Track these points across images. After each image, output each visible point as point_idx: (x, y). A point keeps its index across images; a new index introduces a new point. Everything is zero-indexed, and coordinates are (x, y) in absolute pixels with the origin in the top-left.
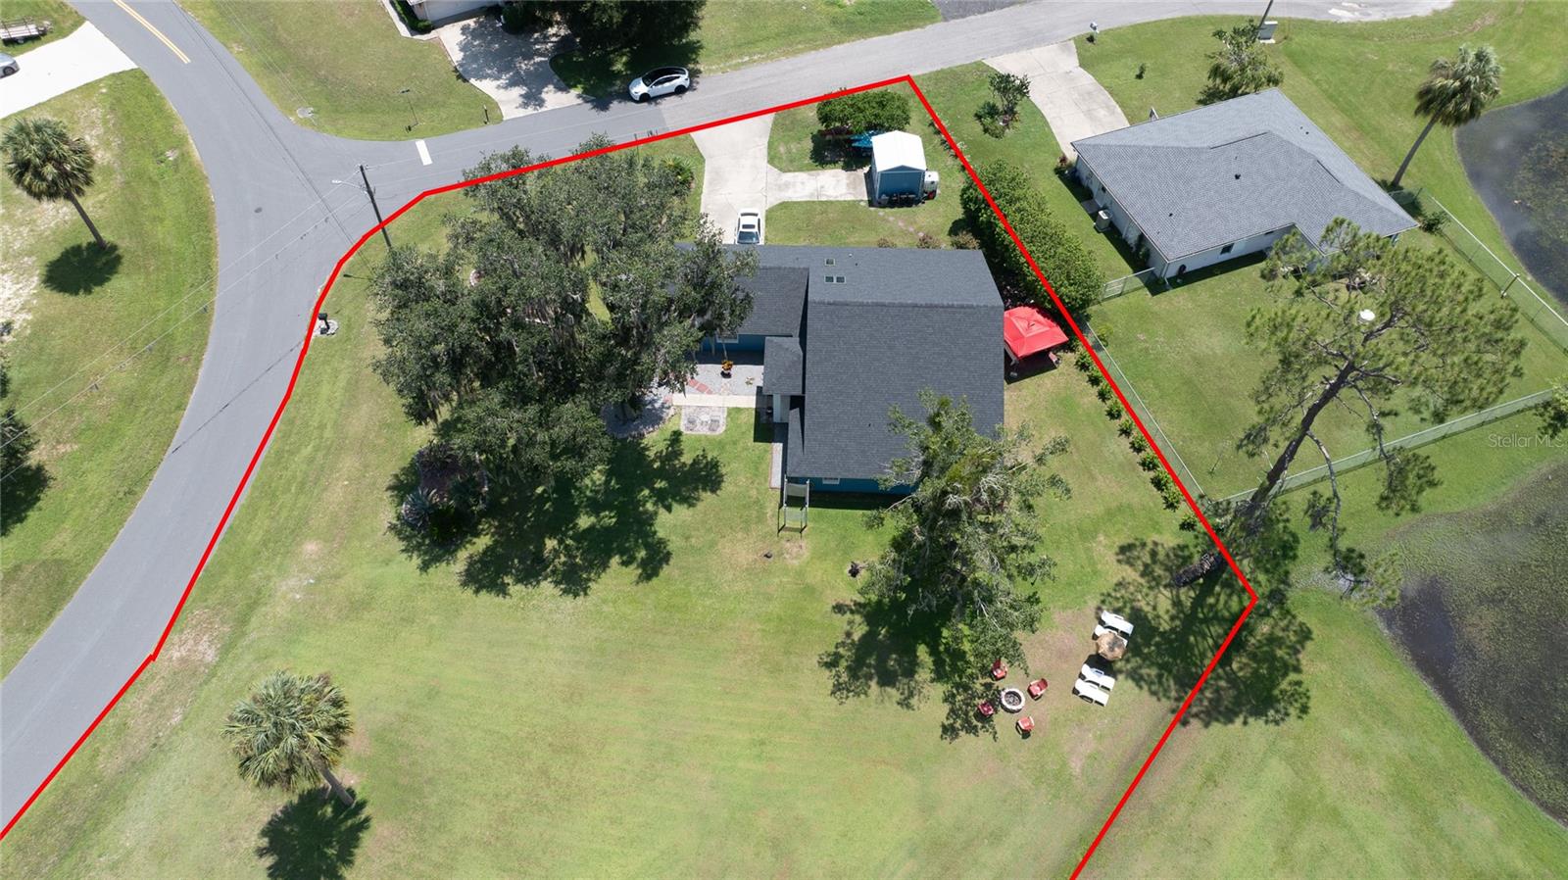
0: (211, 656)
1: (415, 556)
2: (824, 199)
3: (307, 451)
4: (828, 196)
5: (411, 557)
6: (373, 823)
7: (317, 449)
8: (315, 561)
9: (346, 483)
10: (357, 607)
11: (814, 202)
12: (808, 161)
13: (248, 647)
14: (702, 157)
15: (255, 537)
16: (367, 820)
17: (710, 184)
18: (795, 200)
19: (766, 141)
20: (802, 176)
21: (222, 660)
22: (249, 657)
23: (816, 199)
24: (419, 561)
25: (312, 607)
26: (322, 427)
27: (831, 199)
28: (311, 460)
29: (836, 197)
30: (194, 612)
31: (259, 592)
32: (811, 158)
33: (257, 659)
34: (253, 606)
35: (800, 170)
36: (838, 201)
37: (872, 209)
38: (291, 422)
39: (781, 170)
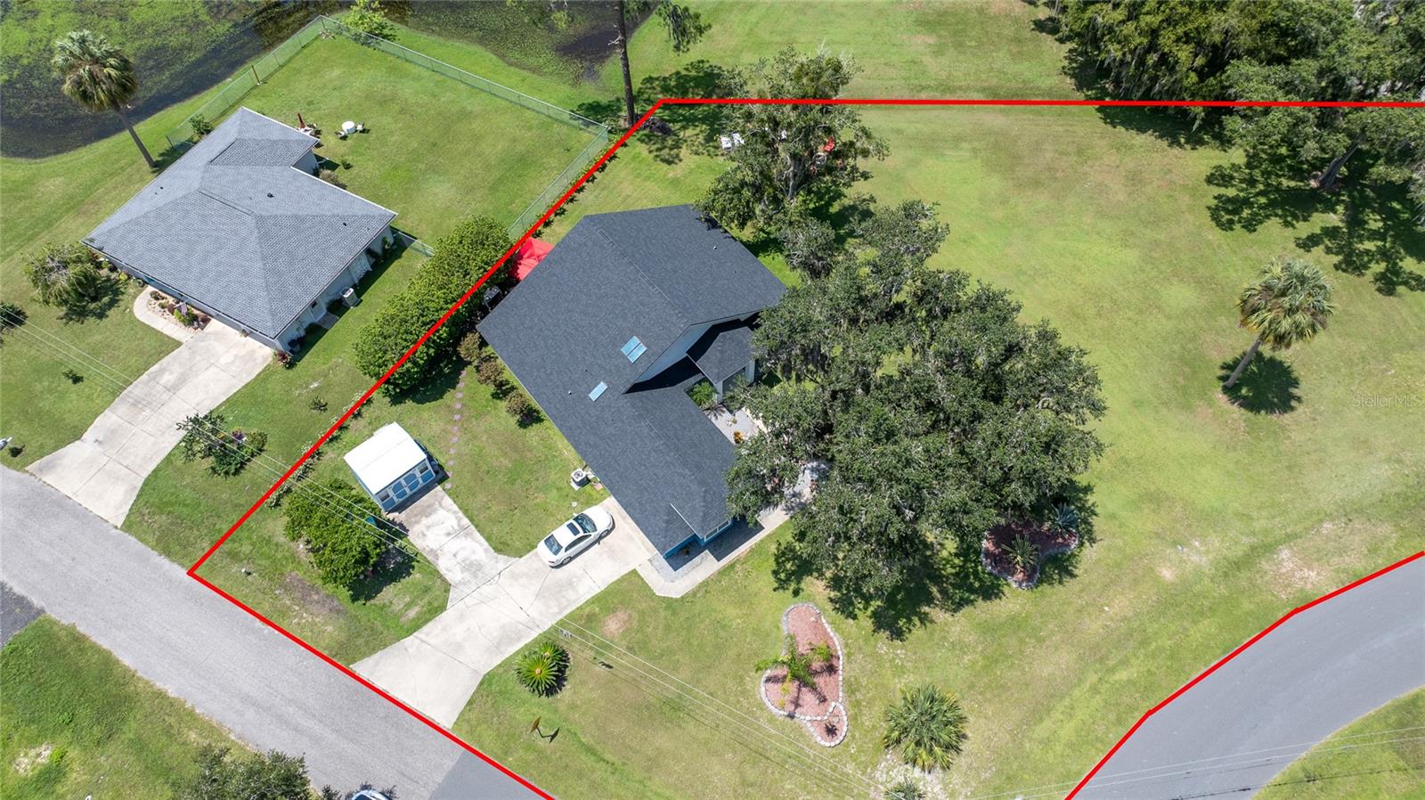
0: (1285, 553)
1: (1090, 503)
2: (466, 521)
3: (1122, 675)
4: (459, 520)
5: (1093, 505)
6: (1220, 363)
7: (1112, 670)
8: (1170, 561)
9: (1106, 609)
10: (1155, 499)
11: (476, 527)
12: (416, 575)
13: (1254, 533)
14: (481, 683)
15: (1208, 626)
16: (1223, 368)
17: (519, 640)
18: (486, 544)
19: (408, 641)
20: (443, 565)
21: (1278, 542)
22: (1257, 526)
23: (472, 527)
24: (1088, 497)
25: (1190, 526)
26: (1094, 690)
27: (461, 514)
28: (1124, 662)
29: (455, 512)
30: (1285, 598)
31: (1226, 575)
32: (409, 574)
33: (1250, 518)
34: (1238, 565)
35: (436, 573)
36: (460, 508)
37: (450, 474)
38: (1119, 721)
39: (447, 591)
